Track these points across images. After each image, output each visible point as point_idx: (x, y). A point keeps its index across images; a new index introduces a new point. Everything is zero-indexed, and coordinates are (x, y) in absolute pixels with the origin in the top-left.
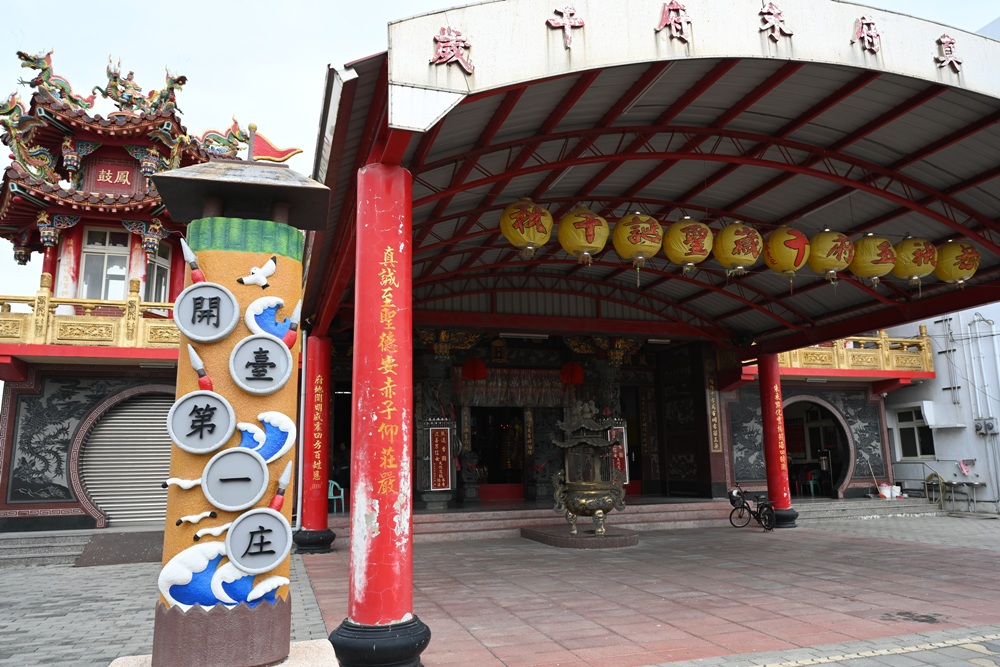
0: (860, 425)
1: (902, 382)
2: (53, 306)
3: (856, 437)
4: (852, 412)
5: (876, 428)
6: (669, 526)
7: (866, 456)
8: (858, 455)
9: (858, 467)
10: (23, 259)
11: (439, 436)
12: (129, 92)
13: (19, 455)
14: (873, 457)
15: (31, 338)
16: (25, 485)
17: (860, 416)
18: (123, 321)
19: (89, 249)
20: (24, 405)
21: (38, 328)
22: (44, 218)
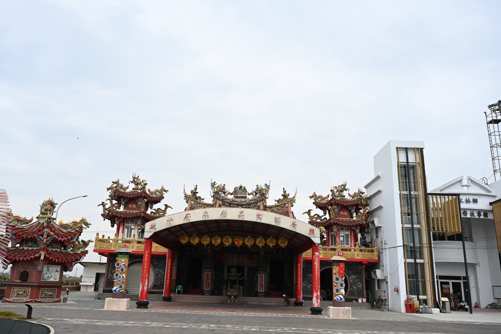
0: (353, 277)
1: (363, 263)
2: (117, 241)
3: (351, 281)
4: (350, 272)
5: (360, 278)
6: (266, 304)
7: (355, 288)
8: (351, 287)
9: (350, 291)
10: (113, 226)
11: (207, 275)
12: (137, 181)
13: (110, 275)
14: (358, 288)
15: (113, 249)
16: (110, 282)
17: (354, 274)
18: (131, 244)
19: (126, 225)
20: (111, 263)
21: (114, 246)
22: (116, 219)
